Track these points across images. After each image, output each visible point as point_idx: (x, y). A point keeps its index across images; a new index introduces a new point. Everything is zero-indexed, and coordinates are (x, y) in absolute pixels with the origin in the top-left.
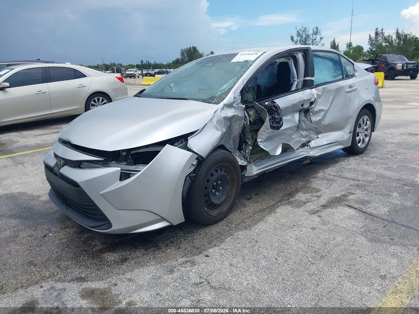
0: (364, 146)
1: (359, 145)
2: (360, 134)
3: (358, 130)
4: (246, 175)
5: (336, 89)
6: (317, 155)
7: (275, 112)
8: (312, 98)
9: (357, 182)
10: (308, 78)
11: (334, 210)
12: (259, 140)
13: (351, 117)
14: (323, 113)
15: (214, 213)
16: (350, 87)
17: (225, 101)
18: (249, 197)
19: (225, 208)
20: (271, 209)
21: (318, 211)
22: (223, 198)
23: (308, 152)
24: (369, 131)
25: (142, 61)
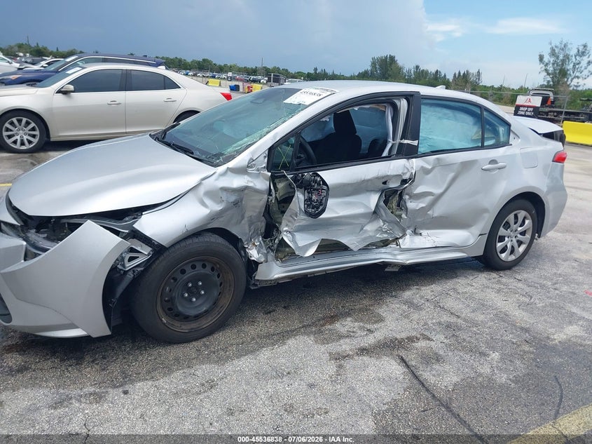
0: (512, 258)
1: (503, 256)
2: (506, 239)
3: (502, 231)
4: (256, 278)
5: (462, 163)
6: (408, 262)
7: (314, 190)
8: (404, 174)
9: (453, 320)
10: (406, 142)
11: (373, 361)
12: (285, 229)
13: (486, 210)
14: (430, 198)
15: (183, 327)
16: (493, 162)
17: (231, 164)
18: (271, 309)
19: (206, 323)
20: (283, 336)
21: (348, 356)
22: (205, 309)
23: (395, 255)
24: (528, 236)
25: (316, 69)
